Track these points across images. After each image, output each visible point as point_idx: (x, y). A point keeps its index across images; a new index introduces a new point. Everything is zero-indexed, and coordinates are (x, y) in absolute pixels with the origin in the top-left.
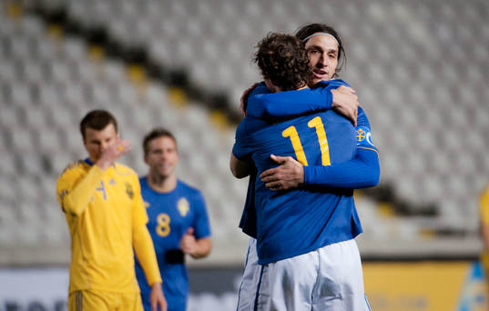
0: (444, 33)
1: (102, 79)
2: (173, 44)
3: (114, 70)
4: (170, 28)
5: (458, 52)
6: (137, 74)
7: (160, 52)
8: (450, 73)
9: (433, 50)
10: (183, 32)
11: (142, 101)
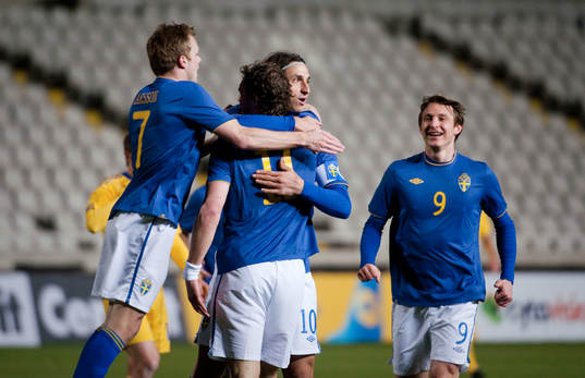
0: (338, 63)
1: (25, 101)
2: (90, 71)
3: (37, 93)
4: (88, 54)
5: (350, 81)
6: (58, 97)
7: (78, 76)
8: (343, 100)
9: (327, 79)
10: (101, 59)
11: (62, 121)
